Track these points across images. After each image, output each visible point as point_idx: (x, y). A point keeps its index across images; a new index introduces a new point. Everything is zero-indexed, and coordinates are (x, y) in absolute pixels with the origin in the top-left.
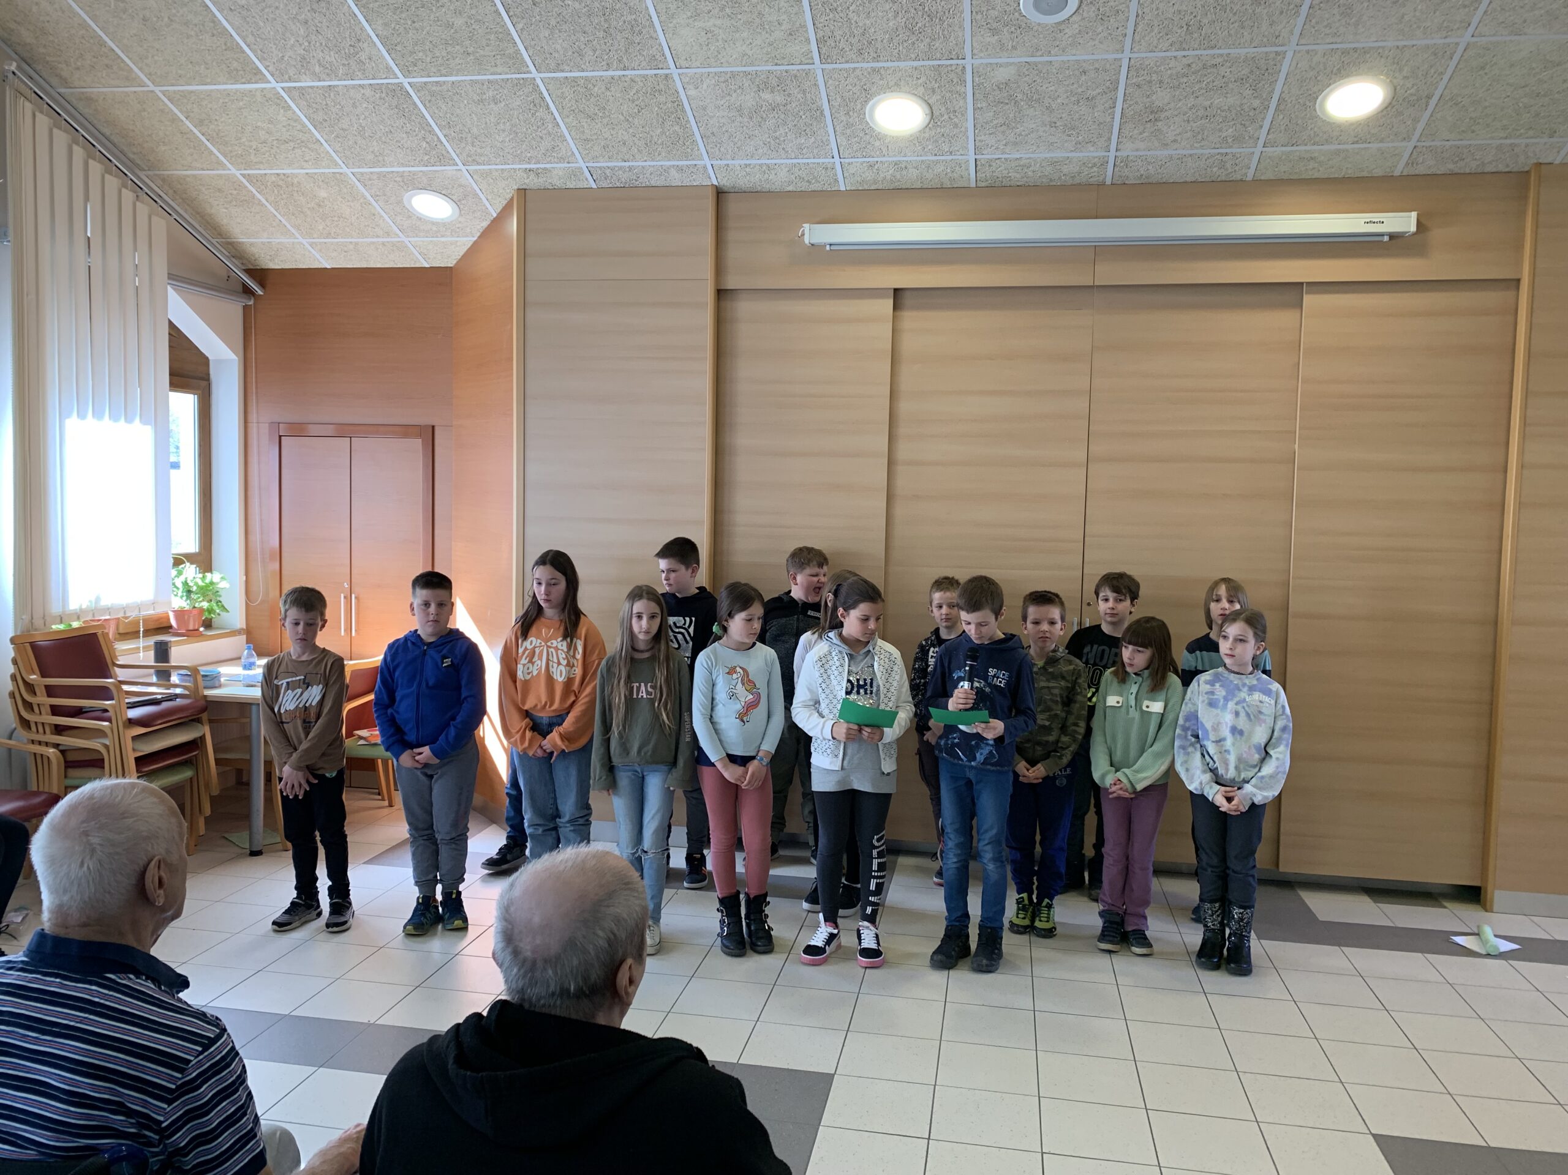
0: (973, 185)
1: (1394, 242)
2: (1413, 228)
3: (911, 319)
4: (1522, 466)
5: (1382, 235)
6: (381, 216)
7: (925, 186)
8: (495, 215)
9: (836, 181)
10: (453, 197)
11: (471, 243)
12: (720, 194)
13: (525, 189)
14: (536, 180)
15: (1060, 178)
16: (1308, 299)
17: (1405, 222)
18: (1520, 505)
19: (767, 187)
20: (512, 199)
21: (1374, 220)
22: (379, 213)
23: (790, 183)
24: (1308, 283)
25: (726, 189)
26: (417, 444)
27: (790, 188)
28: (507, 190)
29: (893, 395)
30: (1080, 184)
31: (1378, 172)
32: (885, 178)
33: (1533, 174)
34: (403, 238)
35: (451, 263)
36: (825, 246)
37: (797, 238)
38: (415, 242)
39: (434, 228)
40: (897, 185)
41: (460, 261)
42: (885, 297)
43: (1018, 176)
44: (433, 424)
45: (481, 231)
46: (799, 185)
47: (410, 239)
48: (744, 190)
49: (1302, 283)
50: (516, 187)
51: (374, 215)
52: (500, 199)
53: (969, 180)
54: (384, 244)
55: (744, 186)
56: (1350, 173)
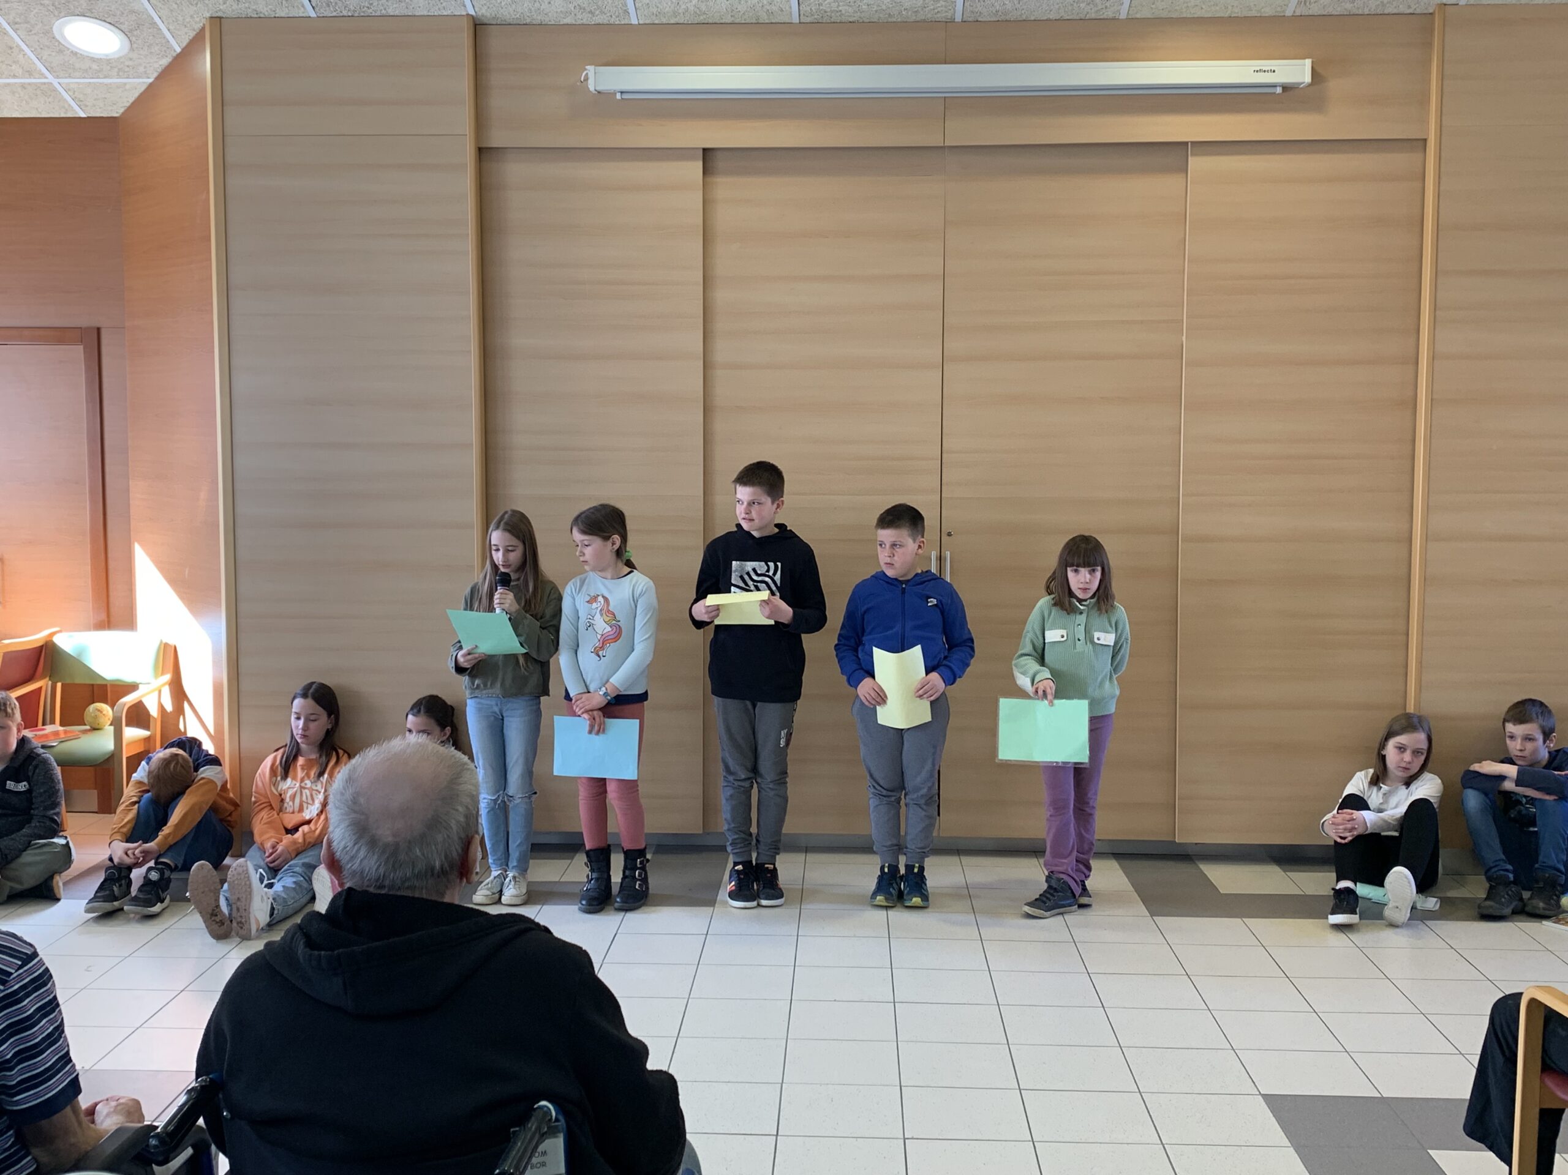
0: (796, 20)
1: (1285, 94)
2: (1307, 79)
3: (726, 186)
4: (1433, 357)
5: (1274, 86)
6: (21, 50)
7: (737, 21)
8: (179, 50)
9: (626, 12)
10: (122, 27)
11: (144, 86)
12: (478, 27)
13: (220, 18)
14: (235, 6)
15: (900, 13)
16: (1194, 162)
17: (1298, 72)
18: (1432, 402)
19: (538, 18)
20: (203, 29)
21: (1264, 69)
22: (18, 46)
23: (568, 13)
24: (1192, 142)
25: (486, 21)
26: (77, 353)
27: (568, 20)
28: (196, 18)
29: (707, 281)
30: (924, 21)
31: (1268, 11)
32: (687, 10)
33: (1437, 15)
34: (50, 78)
35: (116, 112)
36: (615, 94)
37: (578, 84)
38: (68, 84)
39: (95, 66)
40: (702, 19)
41: (129, 109)
42: (692, 158)
43: (850, 10)
44: (98, 325)
45: (160, 70)
46: (579, 16)
47: (61, 81)
48: (508, 21)
49: (1187, 143)
50: (208, 15)
51: (11, 48)
52: (186, 30)
53: (791, 13)
54: (23, 86)
55: (508, 17)
56: (1237, 12)
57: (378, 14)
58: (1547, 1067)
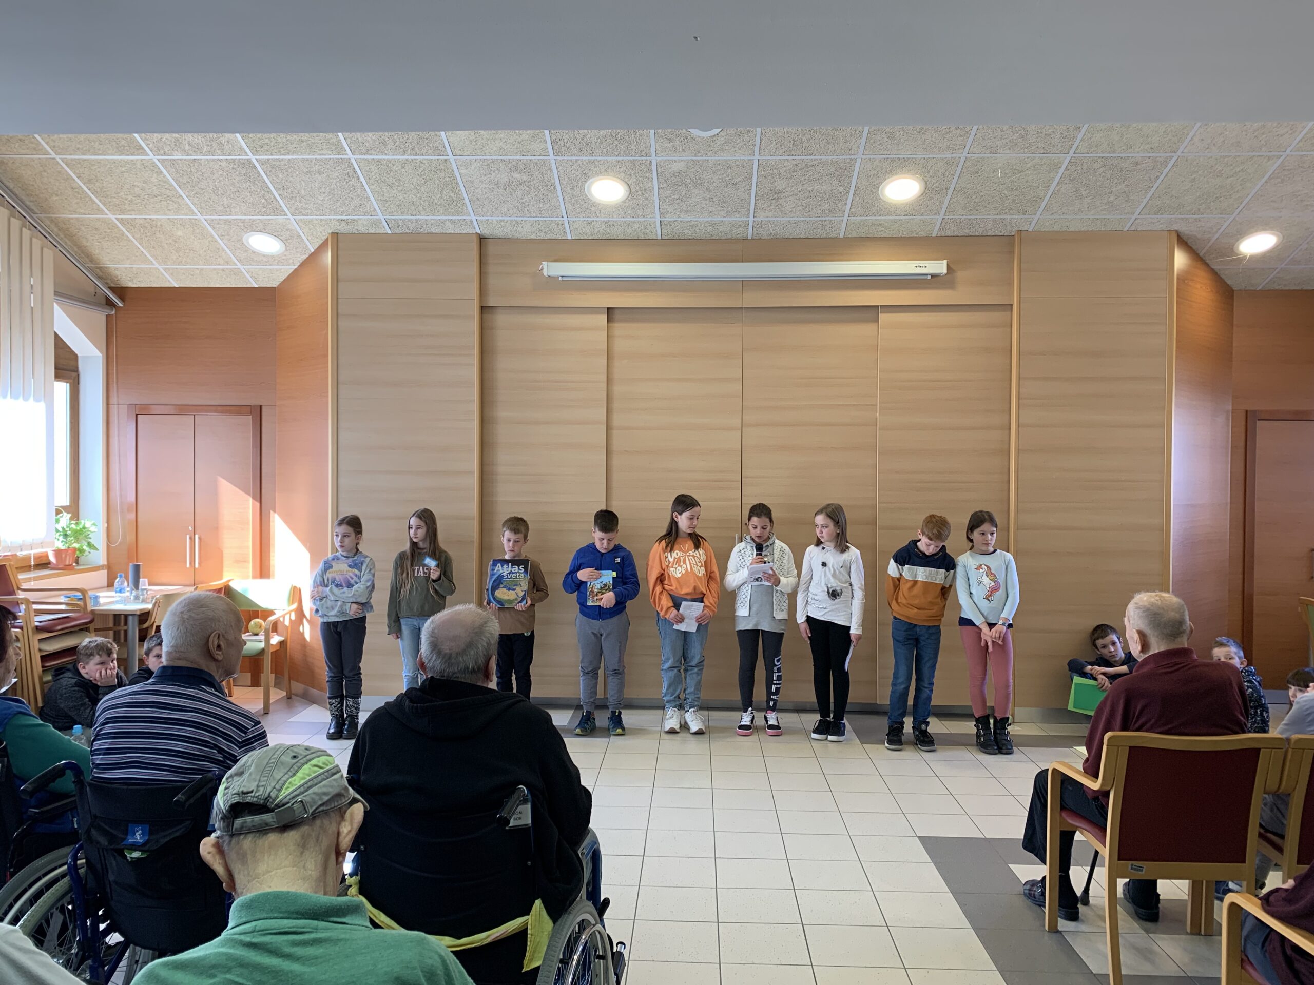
0: (659, 237)
1: (933, 279)
2: (945, 271)
3: (619, 328)
4: (1018, 426)
5: (926, 275)
6: (224, 250)
7: (627, 238)
8: (313, 251)
9: (565, 232)
10: (282, 238)
11: (292, 270)
12: (482, 240)
13: (337, 234)
14: (346, 227)
15: (718, 234)
16: (882, 317)
17: (939, 267)
18: (1018, 451)
19: (516, 236)
20: (327, 240)
21: (920, 265)
22: (222, 248)
23: (532, 233)
24: (881, 306)
25: (486, 237)
26: (248, 420)
27: (533, 237)
28: (324, 233)
29: (609, 381)
30: (731, 239)
31: (923, 234)
32: (599, 232)
33: (1016, 237)
34: (239, 265)
35: (275, 284)
36: (558, 277)
37: (538, 272)
38: (249, 269)
39: (265, 259)
40: (607, 236)
41: (283, 283)
42: (602, 313)
43: (690, 232)
44: (261, 404)
45: (301, 262)
46: (539, 234)
47: (245, 267)
48: (499, 237)
49: (878, 306)
50: (330, 232)
51: (218, 249)
52: (318, 240)
53: (657, 234)
54: (223, 270)
55: (499, 234)
56: (905, 234)
57: (426, 232)
58: (1063, 808)
